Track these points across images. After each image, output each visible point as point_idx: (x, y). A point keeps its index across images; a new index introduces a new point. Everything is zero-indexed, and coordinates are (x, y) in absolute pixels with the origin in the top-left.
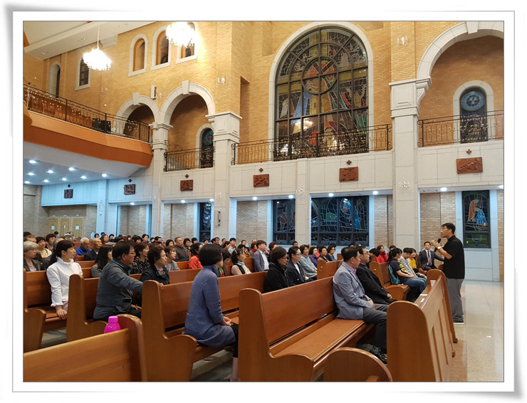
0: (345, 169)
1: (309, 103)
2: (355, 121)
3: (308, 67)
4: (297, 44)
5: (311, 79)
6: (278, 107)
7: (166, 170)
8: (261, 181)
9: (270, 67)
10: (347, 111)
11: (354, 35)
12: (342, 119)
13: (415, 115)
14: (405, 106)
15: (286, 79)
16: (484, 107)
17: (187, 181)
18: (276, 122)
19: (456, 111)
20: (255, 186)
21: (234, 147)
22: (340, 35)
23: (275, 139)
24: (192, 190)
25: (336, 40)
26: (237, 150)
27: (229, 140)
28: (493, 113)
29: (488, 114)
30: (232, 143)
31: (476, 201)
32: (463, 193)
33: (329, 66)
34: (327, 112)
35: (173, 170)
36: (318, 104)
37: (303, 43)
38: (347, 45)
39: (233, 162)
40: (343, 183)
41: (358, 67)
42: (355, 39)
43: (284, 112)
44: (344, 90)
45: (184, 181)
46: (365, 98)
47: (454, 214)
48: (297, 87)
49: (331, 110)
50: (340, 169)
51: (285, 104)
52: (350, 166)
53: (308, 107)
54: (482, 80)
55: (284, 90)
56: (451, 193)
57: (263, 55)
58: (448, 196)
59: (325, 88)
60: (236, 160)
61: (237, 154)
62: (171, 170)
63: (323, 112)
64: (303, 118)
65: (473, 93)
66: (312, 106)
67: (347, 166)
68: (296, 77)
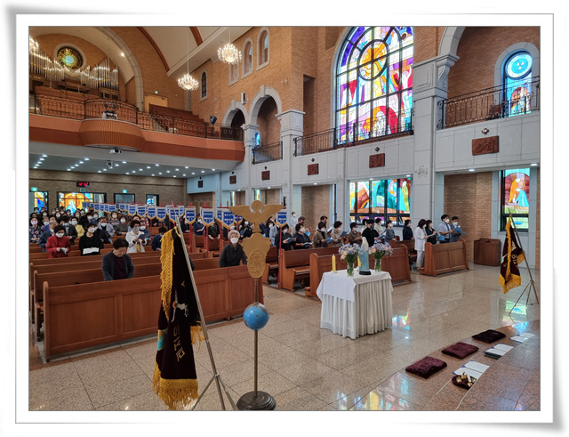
0: (374, 156)
1: (363, 88)
3: (362, 52)
5: (365, 65)
6: (339, 97)
7: (254, 163)
8: (313, 170)
9: (331, 60)
13: (434, 97)
14: (424, 88)
16: (531, 72)
17: (266, 172)
18: (337, 112)
19: (497, 81)
20: (309, 174)
21: (295, 140)
23: (336, 128)
24: (269, 179)
27: (291, 135)
29: (533, 81)
30: (294, 137)
31: (518, 180)
34: (377, 96)
35: (258, 163)
39: (295, 154)
40: (372, 169)
41: (406, 45)
45: (264, 172)
47: (490, 195)
49: (380, 94)
50: (370, 156)
52: (379, 153)
53: (363, 94)
54: (527, 41)
55: (343, 79)
56: (488, 173)
57: (327, 49)
58: (484, 177)
59: (376, 72)
60: (298, 152)
62: (256, 163)
63: (374, 97)
66: (366, 93)
67: (375, 153)
68: (353, 64)
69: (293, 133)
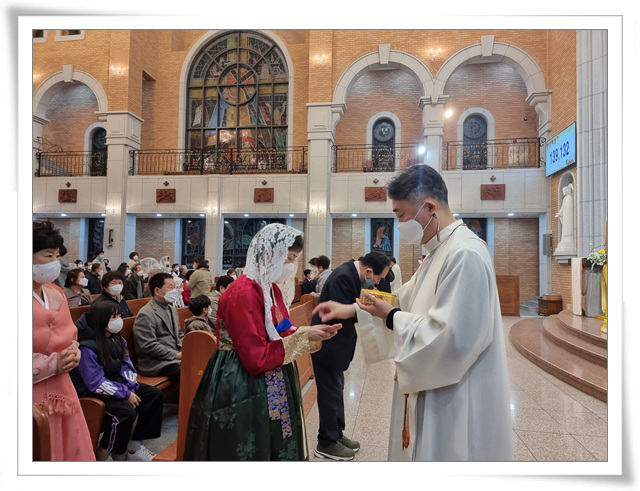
0: (261, 190)
1: (225, 112)
2: (274, 139)
3: (225, 73)
4: (214, 44)
5: (229, 87)
6: (190, 114)
7: (38, 175)
8: (165, 196)
9: (180, 66)
10: (266, 128)
11: (275, 45)
12: (261, 136)
13: (330, 140)
14: (320, 129)
15: (199, 82)
16: (393, 139)
17: (68, 191)
18: (187, 131)
19: (369, 140)
20: (158, 202)
21: (132, 154)
22: (261, 42)
23: (186, 149)
24: (75, 201)
25: (257, 47)
26: (137, 158)
27: (126, 145)
28: (400, 145)
29: (396, 146)
30: (131, 149)
31: (383, 228)
32: (372, 220)
33: (248, 75)
34: (245, 126)
35: (49, 175)
36: (235, 116)
37: (220, 43)
38: (268, 55)
39: (132, 172)
40: (258, 204)
41: (279, 81)
42: (276, 50)
43: (198, 120)
44: (264, 105)
45: (64, 191)
46: (285, 116)
47: (363, 240)
48: (212, 94)
49: (250, 125)
50: (256, 189)
51: (199, 111)
52: (266, 187)
53: (225, 118)
54: (393, 112)
55: (197, 94)
56: (361, 219)
57: (173, 50)
58: (358, 223)
59: (244, 99)
60: (136, 169)
61: (136, 162)
62: (45, 175)
63: (241, 125)
64: (219, 130)
65: (384, 124)
66: (229, 118)
67: (262, 187)
68: (212, 82)
69: (129, 143)
